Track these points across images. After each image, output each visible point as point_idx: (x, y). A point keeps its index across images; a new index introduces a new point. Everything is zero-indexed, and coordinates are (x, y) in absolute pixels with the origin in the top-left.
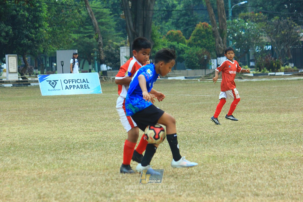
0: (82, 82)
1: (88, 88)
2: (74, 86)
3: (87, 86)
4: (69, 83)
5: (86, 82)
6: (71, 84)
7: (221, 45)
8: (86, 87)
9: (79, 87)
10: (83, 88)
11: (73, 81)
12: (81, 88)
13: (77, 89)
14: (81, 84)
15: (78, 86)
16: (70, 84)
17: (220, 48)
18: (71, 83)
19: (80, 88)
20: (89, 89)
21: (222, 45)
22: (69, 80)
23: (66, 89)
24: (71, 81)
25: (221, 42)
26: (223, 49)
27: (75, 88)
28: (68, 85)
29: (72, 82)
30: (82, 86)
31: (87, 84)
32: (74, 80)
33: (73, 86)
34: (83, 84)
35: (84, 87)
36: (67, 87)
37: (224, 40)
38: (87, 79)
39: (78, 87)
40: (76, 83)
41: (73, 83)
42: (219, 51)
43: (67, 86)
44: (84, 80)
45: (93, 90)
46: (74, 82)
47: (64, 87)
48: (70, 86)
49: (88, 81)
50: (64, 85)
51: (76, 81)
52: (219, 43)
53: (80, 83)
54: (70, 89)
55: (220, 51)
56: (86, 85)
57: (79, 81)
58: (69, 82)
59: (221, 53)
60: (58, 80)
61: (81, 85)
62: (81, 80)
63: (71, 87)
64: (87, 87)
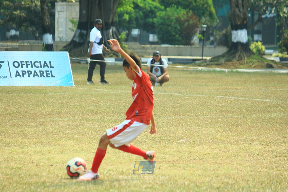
0: (42, 66)
1: (53, 76)
2: (29, 73)
3: (50, 73)
4: (22, 67)
5: (48, 67)
6: (25, 68)
7: (239, 11)
8: (48, 75)
9: (37, 75)
10: (44, 76)
11: (28, 63)
12: (41, 77)
13: (34, 76)
14: (40, 69)
15: (35, 72)
16: (23, 69)
17: (238, 16)
18: (25, 66)
19: (39, 75)
20: (53, 78)
21: (241, 10)
22: (21, 62)
23: (16, 77)
24: (25, 63)
25: (240, 6)
26: (242, 17)
27: (32, 76)
28: (20, 70)
29: (27, 65)
30: (42, 73)
31: (50, 69)
32: (30, 63)
33: (28, 71)
34: (45, 69)
35: (45, 74)
36: (17, 74)
37: (244, 3)
38: (50, 62)
39: (35, 74)
40: (32, 67)
41: (27, 67)
42: (235, 20)
43: (17, 72)
44: (45, 63)
45: (60, 81)
46: (30, 66)
47: (14, 74)
48: (22, 72)
49: (52, 66)
50: (14, 70)
51: (33, 64)
52: (237, 6)
53: (38, 67)
54: (23, 76)
55: (237, 19)
56: (49, 71)
57: (37, 64)
58: (22, 65)
59: (239, 23)
60: (3, 62)
61: (40, 71)
62: (40, 62)
63: (24, 73)
64: (50, 75)
